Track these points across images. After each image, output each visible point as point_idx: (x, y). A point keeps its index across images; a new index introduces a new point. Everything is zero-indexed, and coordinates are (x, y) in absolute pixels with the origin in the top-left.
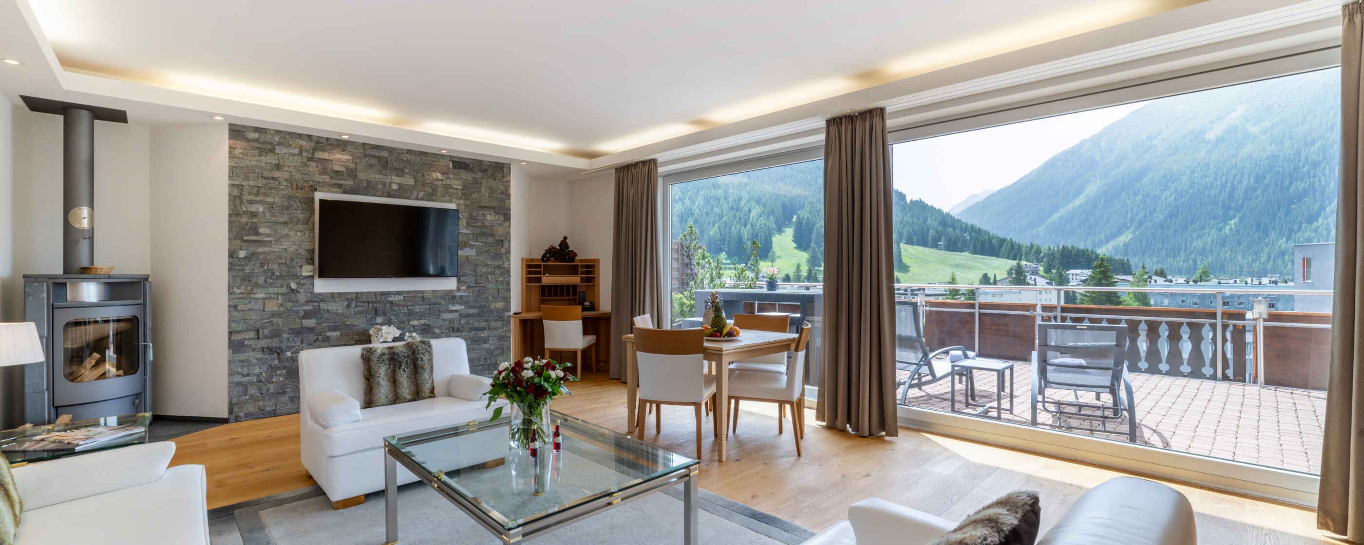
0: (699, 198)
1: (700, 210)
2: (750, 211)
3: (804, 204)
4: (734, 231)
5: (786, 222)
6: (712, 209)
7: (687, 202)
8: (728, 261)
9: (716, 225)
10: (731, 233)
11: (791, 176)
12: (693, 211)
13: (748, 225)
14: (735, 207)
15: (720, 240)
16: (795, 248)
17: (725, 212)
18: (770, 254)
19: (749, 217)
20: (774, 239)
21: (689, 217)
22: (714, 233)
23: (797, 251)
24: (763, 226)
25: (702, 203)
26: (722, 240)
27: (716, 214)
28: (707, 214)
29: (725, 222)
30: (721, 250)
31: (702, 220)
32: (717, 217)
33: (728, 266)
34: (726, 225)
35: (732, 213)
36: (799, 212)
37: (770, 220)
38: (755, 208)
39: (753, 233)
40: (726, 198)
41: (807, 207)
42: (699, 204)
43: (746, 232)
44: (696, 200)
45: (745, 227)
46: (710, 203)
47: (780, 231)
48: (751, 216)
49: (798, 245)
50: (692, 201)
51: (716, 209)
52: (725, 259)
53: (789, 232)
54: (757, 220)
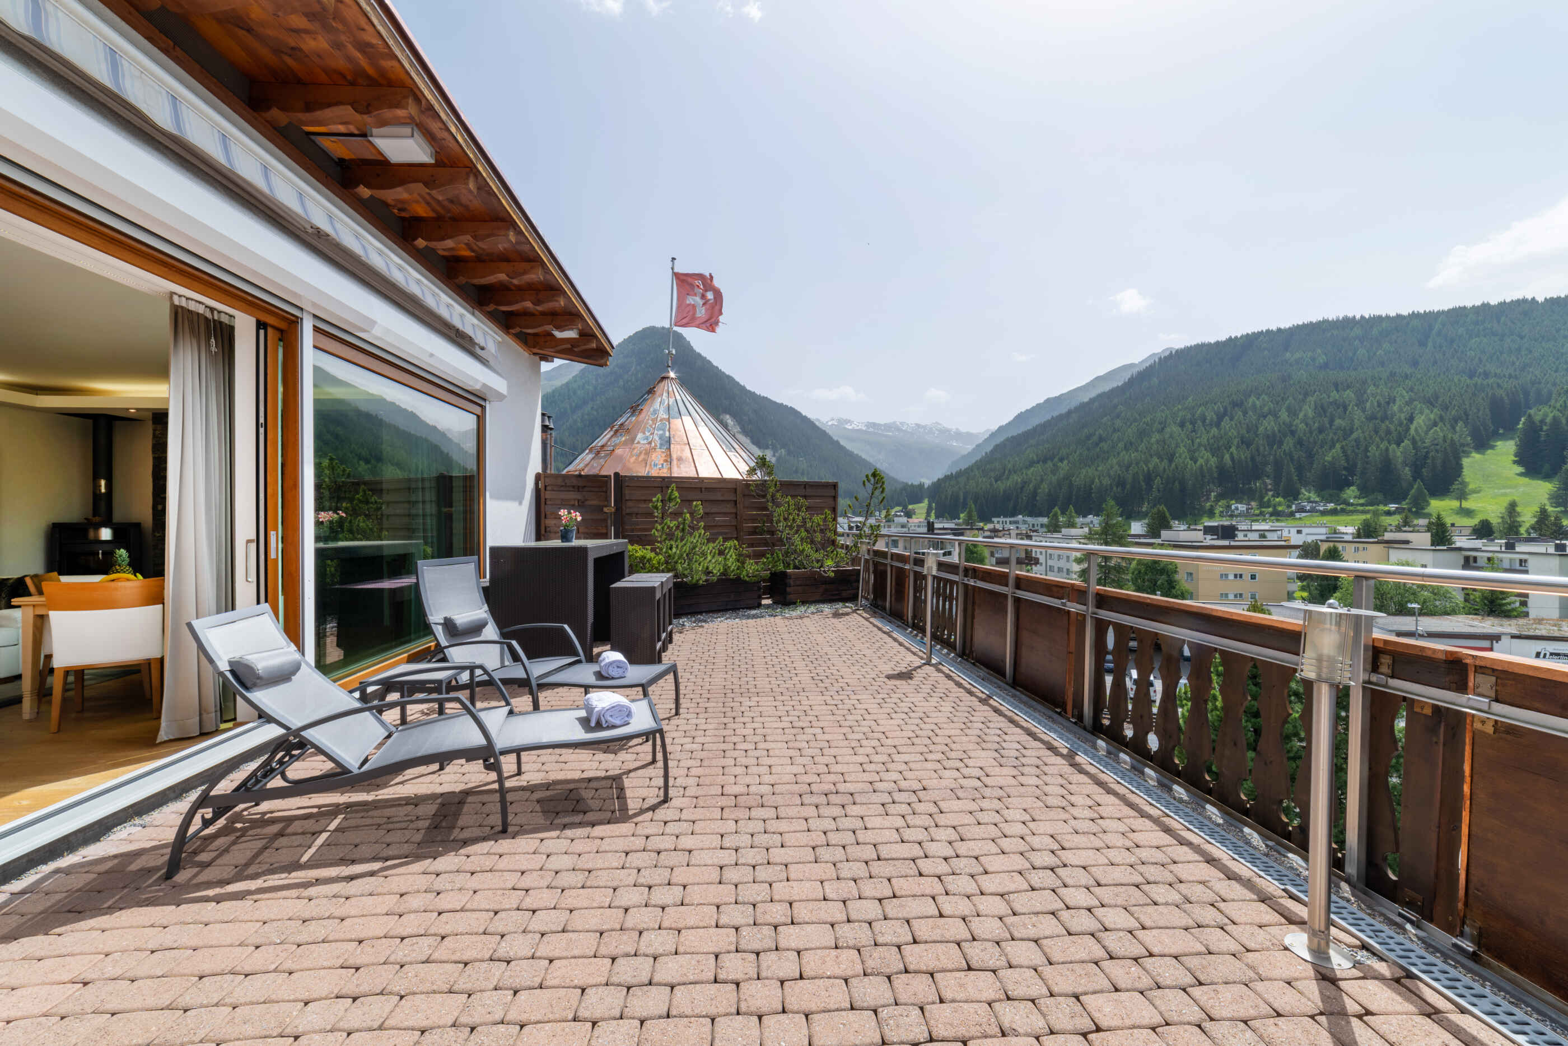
0: (1306, 407)
1: (1307, 424)
2: (1411, 419)
3: (1550, 394)
4: (1374, 452)
5: (1501, 431)
6: (1332, 422)
7: (1284, 415)
8: (1362, 501)
9: (1338, 446)
10: (1368, 457)
11: (1519, 350)
12: (1293, 428)
13: (1406, 441)
14: (1379, 415)
15: (1345, 468)
16: (1521, 474)
17: (1357, 423)
18: (1454, 487)
19: (1408, 429)
20: (1466, 462)
21: (1285, 436)
22: (1333, 458)
23: (1526, 480)
24: (1441, 440)
25: (1311, 413)
26: (1351, 469)
27: (1339, 428)
28: (1321, 430)
29: (1357, 440)
30: (1349, 484)
31: (1311, 440)
32: (1340, 433)
33: (1359, 508)
34: (1358, 446)
35: (1371, 425)
36: (1532, 412)
37: (1458, 428)
38: (1421, 413)
39: (1416, 454)
40: (1360, 403)
41: (1556, 401)
42: (1305, 416)
43: (1399, 453)
44: (1300, 410)
45: (1398, 445)
46: (1328, 414)
47: (1482, 444)
48: (1413, 427)
49: (1527, 469)
50: (1293, 412)
51: (1338, 422)
52: (1355, 497)
53: (1506, 449)
54: (1426, 433)
